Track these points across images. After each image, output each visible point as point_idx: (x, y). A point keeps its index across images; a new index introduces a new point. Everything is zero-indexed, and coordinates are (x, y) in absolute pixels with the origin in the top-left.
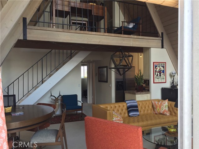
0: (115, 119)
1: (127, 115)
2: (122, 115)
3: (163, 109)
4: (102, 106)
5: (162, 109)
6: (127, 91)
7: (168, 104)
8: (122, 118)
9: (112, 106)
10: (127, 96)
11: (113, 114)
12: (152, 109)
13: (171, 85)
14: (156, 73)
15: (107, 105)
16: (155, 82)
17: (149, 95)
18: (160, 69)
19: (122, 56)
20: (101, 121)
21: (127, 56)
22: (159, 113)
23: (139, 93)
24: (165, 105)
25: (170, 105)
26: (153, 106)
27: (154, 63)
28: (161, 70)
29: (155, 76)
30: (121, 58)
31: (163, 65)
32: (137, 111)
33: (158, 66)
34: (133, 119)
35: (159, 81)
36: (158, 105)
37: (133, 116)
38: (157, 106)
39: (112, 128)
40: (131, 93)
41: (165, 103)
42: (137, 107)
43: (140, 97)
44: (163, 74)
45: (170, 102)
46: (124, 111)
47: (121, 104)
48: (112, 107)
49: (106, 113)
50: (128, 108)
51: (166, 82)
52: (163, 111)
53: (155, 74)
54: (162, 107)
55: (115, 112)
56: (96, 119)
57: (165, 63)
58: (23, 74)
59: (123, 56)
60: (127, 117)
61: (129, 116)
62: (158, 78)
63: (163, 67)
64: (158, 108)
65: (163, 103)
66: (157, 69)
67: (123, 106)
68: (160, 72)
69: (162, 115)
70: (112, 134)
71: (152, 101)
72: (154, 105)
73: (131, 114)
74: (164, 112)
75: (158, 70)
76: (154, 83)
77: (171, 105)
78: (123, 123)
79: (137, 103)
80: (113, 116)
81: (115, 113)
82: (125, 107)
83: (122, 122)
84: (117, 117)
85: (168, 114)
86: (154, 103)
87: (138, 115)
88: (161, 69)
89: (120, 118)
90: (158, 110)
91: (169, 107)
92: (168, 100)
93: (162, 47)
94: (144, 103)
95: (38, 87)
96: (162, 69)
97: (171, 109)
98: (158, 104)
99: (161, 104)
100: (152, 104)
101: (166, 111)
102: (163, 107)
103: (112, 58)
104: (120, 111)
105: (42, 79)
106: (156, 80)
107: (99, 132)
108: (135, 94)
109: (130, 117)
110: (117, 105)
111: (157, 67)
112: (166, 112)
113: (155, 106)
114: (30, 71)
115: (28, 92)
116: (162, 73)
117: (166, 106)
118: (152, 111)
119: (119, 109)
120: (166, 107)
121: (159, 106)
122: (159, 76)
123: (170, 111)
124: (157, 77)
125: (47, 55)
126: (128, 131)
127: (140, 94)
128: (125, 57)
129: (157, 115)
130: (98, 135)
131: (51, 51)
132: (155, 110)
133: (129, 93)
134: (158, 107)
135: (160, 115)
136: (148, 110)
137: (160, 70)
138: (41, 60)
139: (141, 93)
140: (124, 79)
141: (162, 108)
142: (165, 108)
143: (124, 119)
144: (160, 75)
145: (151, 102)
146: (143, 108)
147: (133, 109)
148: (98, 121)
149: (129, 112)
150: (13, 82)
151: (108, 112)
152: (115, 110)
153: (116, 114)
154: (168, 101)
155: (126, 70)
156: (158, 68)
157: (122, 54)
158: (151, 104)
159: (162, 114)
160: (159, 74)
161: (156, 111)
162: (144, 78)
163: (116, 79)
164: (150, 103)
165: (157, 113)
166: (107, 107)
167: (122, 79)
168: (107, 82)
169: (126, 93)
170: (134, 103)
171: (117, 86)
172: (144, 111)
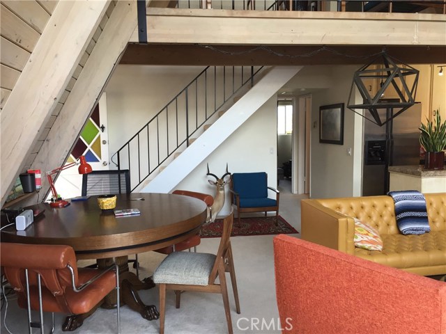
0: (359, 239)
1: (393, 228)
2: (380, 229)
4: (326, 204)
6: (397, 168)
8: (381, 236)
9: (353, 204)
10: (397, 180)
11: (355, 226)
15: (339, 203)
19: (385, 74)
20: (318, 253)
21: (402, 72)
23: (432, 172)
30: (384, 80)
32: (424, 219)
34: (411, 242)
37: (411, 232)
39: (352, 275)
40: (407, 173)
42: (423, 209)
43: (434, 185)
46: (386, 218)
47: (379, 201)
48: (352, 208)
49: (337, 223)
50: (398, 211)
55: (361, 219)
56: (306, 246)
58: (147, 124)
59: (389, 73)
60: (392, 235)
61: (401, 233)
67: (384, 206)
70: (351, 294)
73: (404, 228)
78: (383, 249)
79: (423, 199)
80: (354, 232)
81: (361, 222)
82: (391, 209)
83: (380, 248)
84: (367, 235)
87: (427, 232)
89: (375, 237)
94: (444, 199)
95: (179, 153)
103: (357, 81)
104: (374, 219)
105: (188, 137)
107: (314, 280)
108: (419, 175)
109: (402, 236)
110: (368, 202)
114: (162, 116)
115: (159, 165)
119: (373, 213)
125: (196, 79)
126: (404, 292)
127: (435, 175)
128: (397, 76)
130: (310, 288)
131: (205, 70)
133: (402, 172)
138: (185, 91)
139: (438, 173)
140: (387, 136)
143: (386, 239)
146: (442, 215)
147: (411, 214)
148: (311, 251)
149: (399, 222)
150: (128, 143)
151: (341, 220)
152: (363, 216)
153: (362, 225)
155: (396, 110)
157: (387, 67)
163: (366, 136)
166: (339, 208)
167: (382, 135)
168: (342, 144)
169: (394, 171)
170: (416, 198)
171: (369, 153)
172: (445, 221)
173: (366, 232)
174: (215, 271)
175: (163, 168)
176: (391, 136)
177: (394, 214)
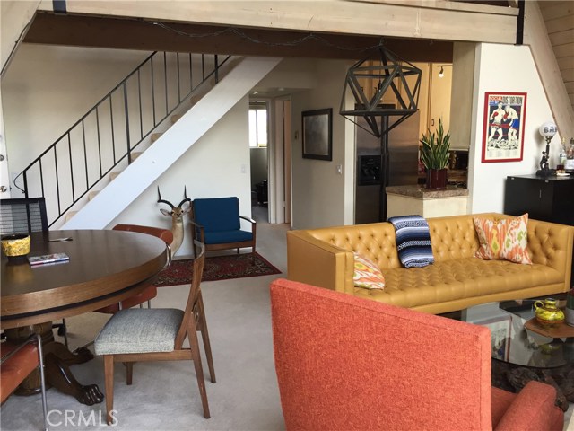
0: (358, 276)
1: (394, 261)
2: (380, 262)
3: (512, 246)
4: (318, 236)
5: (508, 246)
6: (396, 189)
7: (528, 228)
8: (382, 271)
9: (349, 234)
10: (395, 203)
11: (355, 261)
12: (475, 245)
13: (537, 166)
14: (493, 130)
15: (332, 233)
16: (487, 158)
17: (463, 200)
18: (507, 114)
19: (383, 73)
21: (404, 71)
22: (496, 257)
23: (435, 193)
24: (517, 231)
25: (532, 234)
26: (477, 235)
27: (487, 94)
28: (509, 120)
29: (489, 139)
30: (382, 80)
31: (515, 104)
32: (428, 249)
33: (500, 106)
34: (415, 277)
35: (499, 154)
36: (495, 232)
37: (414, 264)
38: (490, 236)
39: (374, 325)
40: (406, 194)
41: (517, 227)
42: (426, 237)
43: (437, 208)
44: (515, 131)
45: (536, 223)
46: (386, 250)
47: (378, 229)
48: (348, 239)
49: (334, 258)
50: (399, 241)
51: (521, 159)
52: (510, 249)
53: (490, 134)
54: (507, 238)
55: (359, 252)
56: (314, 292)
57: (525, 94)
58: (68, 132)
59: (387, 71)
60: (394, 269)
61: (402, 266)
62: (497, 147)
63: (517, 109)
64: (495, 240)
65: (510, 226)
66: (496, 114)
67: (383, 234)
68: (505, 125)
69: (505, 263)
71: (476, 220)
72: (481, 230)
73: (407, 260)
74: (512, 254)
75: (498, 119)
76: (484, 161)
77: (536, 232)
78: (385, 287)
79: (426, 225)
80: (354, 268)
81: (360, 256)
82: (391, 238)
83: (382, 285)
84: (367, 270)
85: (526, 260)
86: (480, 226)
87: (431, 263)
88: (509, 116)
89: (375, 273)
90: (493, 247)
91: (529, 240)
92: (529, 218)
93: (519, 41)
94: (448, 224)
95: (118, 173)
96: (513, 115)
97: (537, 246)
98: (495, 228)
99: (505, 228)
100: (475, 227)
101: (520, 250)
102: (510, 237)
103: (351, 79)
104: (373, 251)
105: (129, 150)
106: (492, 153)
107: (325, 335)
108: (421, 197)
109: (403, 269)
110: (365, 230)
111: (497, 107)
112: (521, 253)
113: (484, 236)
114: (90, 120)
115: (88, 190)
116: (511, 130)
117: (519, 235)
118: (474, 249)
119: (371, 244)
120: (520, 238)
121: (497, 235)
122: (500, 138)
123: (534, 252)
124: (495, 143)
125: (138, 69)
127: (437, 197)
128: (397, 75)
129: (489, 262)
130: (319, 345)
131: (151, 57)
132: (484, 246)
133: (401, 193)
134: (495, 237)
135: (500, 263)
136: (460, 248)
137: (505, 120)
138: (122, 86)
139: (441, 193)
140: (382, 150)
141: (509, 240)
142: (517, 243)
143: (387, 274)
144: (505, 137)
145: (471, 222)
146: (446, 242)
147: (413, 243)
148: (322, 298)
149: (401, 254)
150: (39, 158)
151: (339, 255)
152: (360, 248)
153: (361, 260)
154: (527, 219)
155: (393, 119)
156: (501, 113)
157: (385, 64)
158: (472, 227)
159: (505, 259)
160: (500, 131)
161: (486, 252)
162: (454, 145)
163: (359, 149)
164: (469, 226)
165: (490, 256)
166: (333, 240)
167: (377, 149)
168: (331, 160)
169: (392, 192)
170: (419, 224)
171: (362, 170)
172: (449, 250)
173: (366, 268)
174: (182, 330)
175: (95, 194)
176: (387, 151)
177: (395, 244)
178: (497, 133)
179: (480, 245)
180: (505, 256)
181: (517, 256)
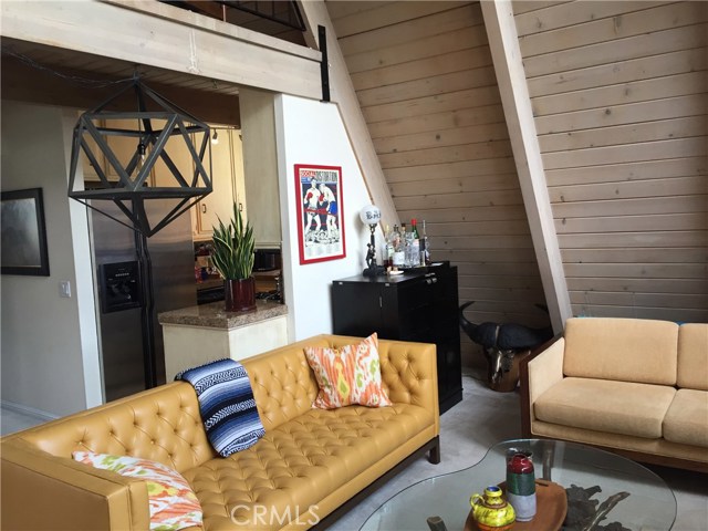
1: (201, 450)
2: (177, 459)
3: (365, 384)
5: (360, 385)
7: (380, 353)
9: (114, 422)
10: (180, 342)
12: (312, 389)
14: (310, 218)
16: (307, 258)
17: (282, 321)
18: (322, 195)
22: (345, 404)
23: (244, 317)
24: (367, 361)
25: (386, 360)
26: (313, 374)
27: (297, 167)
28: (326, 204)
29: (306, 230)
31: (330, 182)
32: (252, 413)
33: (314, 183)
35: (320, 252)
36: (339, 367)
37: (236, 448)
38: (336, 372)
41: (367, 355)
42: (247, 394)
43: (250, 338)
44: (334, 219)
45: (388, 344)
46: (184, 433)
47: (167, 400)
48: (112, 432)
50: (206, 412)
51: (344, 256)
52: (362, 389)
53: (306, 223)
54: (356, 372)
57: (339, 169)
60: (203, 465)
61: (217, 455)
62: (316, 241)
63: (333, 188)
64: (341, 378)
65: (358, 355)
66: (311, 196)
67: (179, 406)
68: (321, 210)
69: (360, 410)
71: (309, 352)
72: (318, 366)
73: (224, 443)
74: (366, 395)
75: (313, 202)
76: (303, 262)
77: (390, 359)
78: (205, 517)
79: (244, 375)
82: (192, 410)
83: (197, 515)
85: (384, 402)
86: (317, 360)
87: (260, 437)
88: (325, 198)
89: (181, 493)
90: (340, 391)
91: (382, 372)
92: (379, 337)
93: (326, 98)
94: (273, 366)
96: (330, 197)
97: (394, 377)
98: (338, 359)
99: (351, 358)
100: (309, 363)
101: (376, 387)
102: (361, 371)
104: (163, 442)
106: (312, 251)
108: (224, 326)
109: (221, 461)
110: (143, 406)
111: (310, 186)
112: (377, 393)
113: (325, 374)
116: (329, 217)
117: (372, 366)
118: (312, 396)
120: (373, 370)
121: (343, 371)
122: (318, 228)
123: (390, 387)
124: (313, 235)
127: (248, 322)
129: (338, 413)
132: (327, 390)
133: (187, 322)
134: (340, 375)
135: (354, 412)
136: (294, 399)
137: (321, 203)
139: (252, 317)
140: (138, 254)
141: (360, 375)
142: (370, 378)
143: (194, 478)
144: (324, 227)
145: (301, 355)
146: (275, 395)
147: (230, 410)
149: (212, 435)
151: (115, 497)
152: (139, 440)
154: (376, 340)
156: (316, 194)
158: (304, 363)
159: (357, 405)
160: (317, 218)
161: (332, 398)
163: (99, 253)
164: (300, 361)
165: (338, 404)
166: (82, 441)
167: (128, 252)
168: (48, 275)
169: (171, 321)
170: (233, 375)
171: (109, 288)
172: (280, 406)
176: (146, 253)
177: (199, 419)
178: (314, 222)
179: (319, 390)
180: (358, 400)
181: (374, 398)
